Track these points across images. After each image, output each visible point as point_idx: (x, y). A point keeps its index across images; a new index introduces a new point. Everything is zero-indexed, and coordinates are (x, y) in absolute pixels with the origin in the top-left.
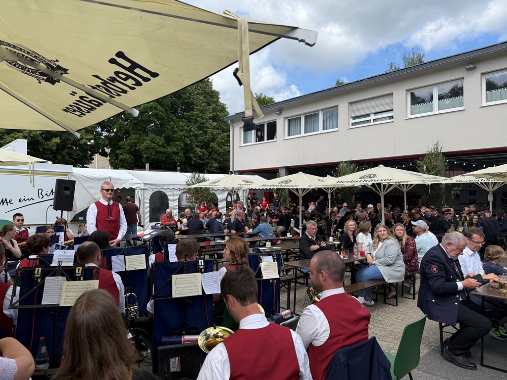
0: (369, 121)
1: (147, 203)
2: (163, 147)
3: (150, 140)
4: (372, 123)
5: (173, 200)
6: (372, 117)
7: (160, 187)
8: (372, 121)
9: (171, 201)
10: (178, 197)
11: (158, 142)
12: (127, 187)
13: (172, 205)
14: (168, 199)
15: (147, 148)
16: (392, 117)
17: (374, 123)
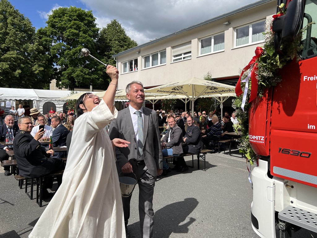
0: (181, 58)
1: (42, 109)
2: (88, 75)
3: (80, 71)
4: (183, 60)
5: (60, 107)
6: (183, 56)
7: (50, 99)
8: (183, 58)
9: (58, 107)
10: (63, 105)
11: (85, 72)
12: (27, 99)
13: (59, 110)
14: (56, 107)
15: (78, 76)
16: (191, 56)
17: (184, 60)
